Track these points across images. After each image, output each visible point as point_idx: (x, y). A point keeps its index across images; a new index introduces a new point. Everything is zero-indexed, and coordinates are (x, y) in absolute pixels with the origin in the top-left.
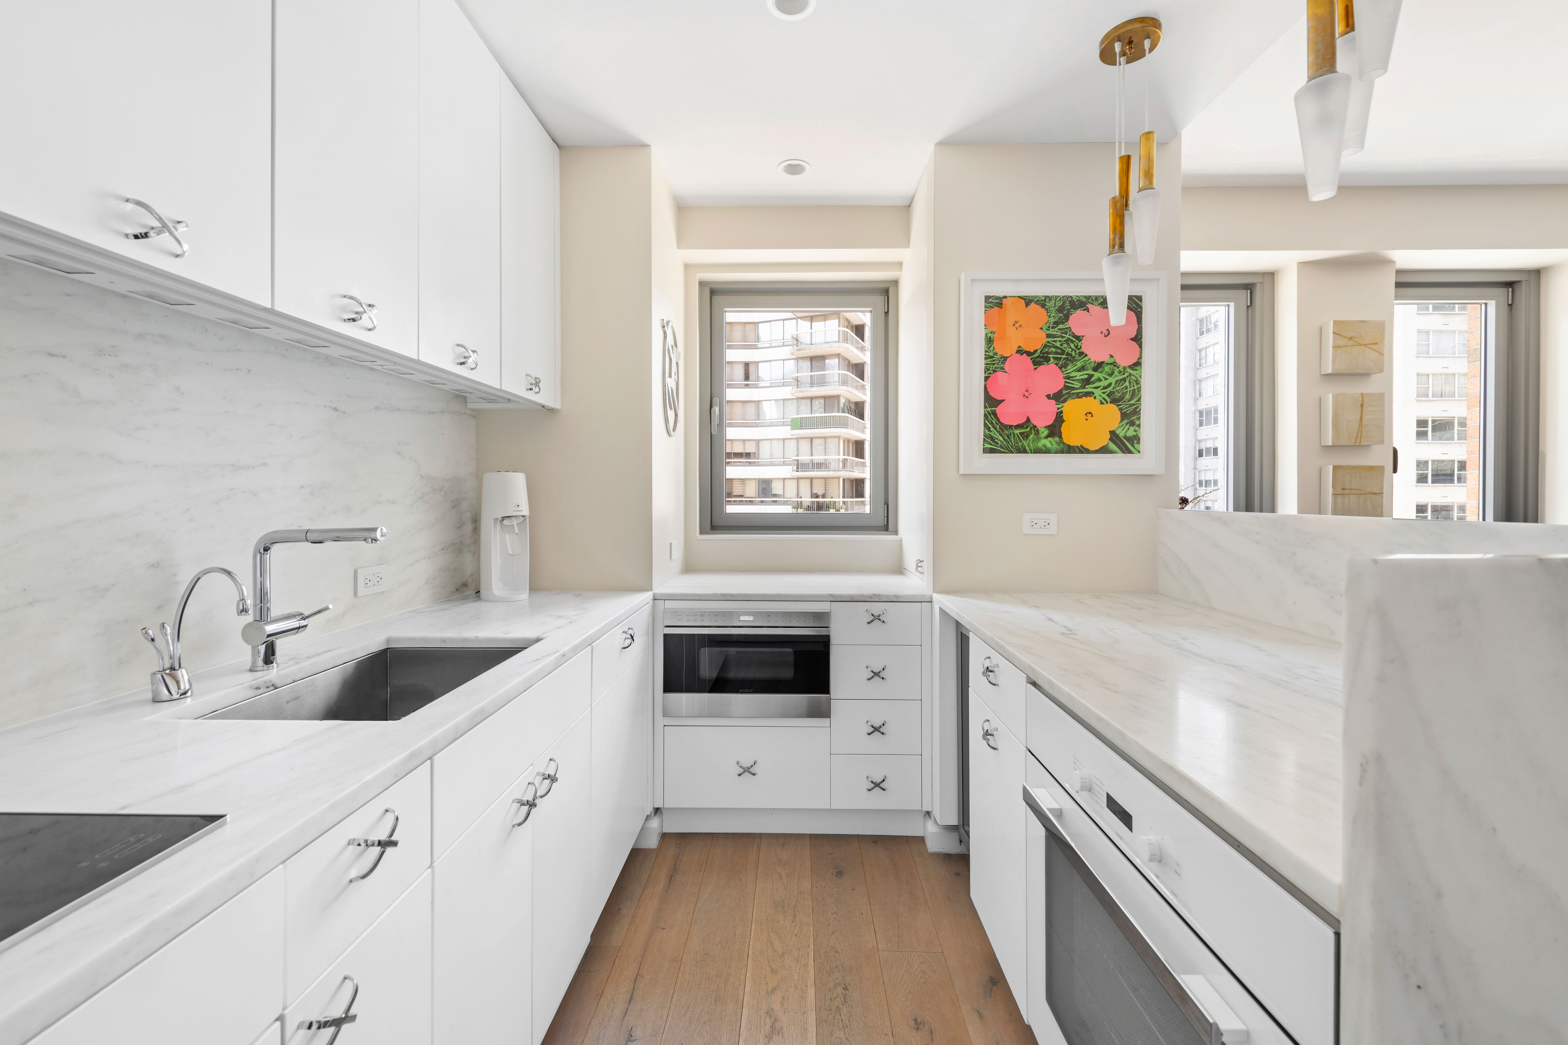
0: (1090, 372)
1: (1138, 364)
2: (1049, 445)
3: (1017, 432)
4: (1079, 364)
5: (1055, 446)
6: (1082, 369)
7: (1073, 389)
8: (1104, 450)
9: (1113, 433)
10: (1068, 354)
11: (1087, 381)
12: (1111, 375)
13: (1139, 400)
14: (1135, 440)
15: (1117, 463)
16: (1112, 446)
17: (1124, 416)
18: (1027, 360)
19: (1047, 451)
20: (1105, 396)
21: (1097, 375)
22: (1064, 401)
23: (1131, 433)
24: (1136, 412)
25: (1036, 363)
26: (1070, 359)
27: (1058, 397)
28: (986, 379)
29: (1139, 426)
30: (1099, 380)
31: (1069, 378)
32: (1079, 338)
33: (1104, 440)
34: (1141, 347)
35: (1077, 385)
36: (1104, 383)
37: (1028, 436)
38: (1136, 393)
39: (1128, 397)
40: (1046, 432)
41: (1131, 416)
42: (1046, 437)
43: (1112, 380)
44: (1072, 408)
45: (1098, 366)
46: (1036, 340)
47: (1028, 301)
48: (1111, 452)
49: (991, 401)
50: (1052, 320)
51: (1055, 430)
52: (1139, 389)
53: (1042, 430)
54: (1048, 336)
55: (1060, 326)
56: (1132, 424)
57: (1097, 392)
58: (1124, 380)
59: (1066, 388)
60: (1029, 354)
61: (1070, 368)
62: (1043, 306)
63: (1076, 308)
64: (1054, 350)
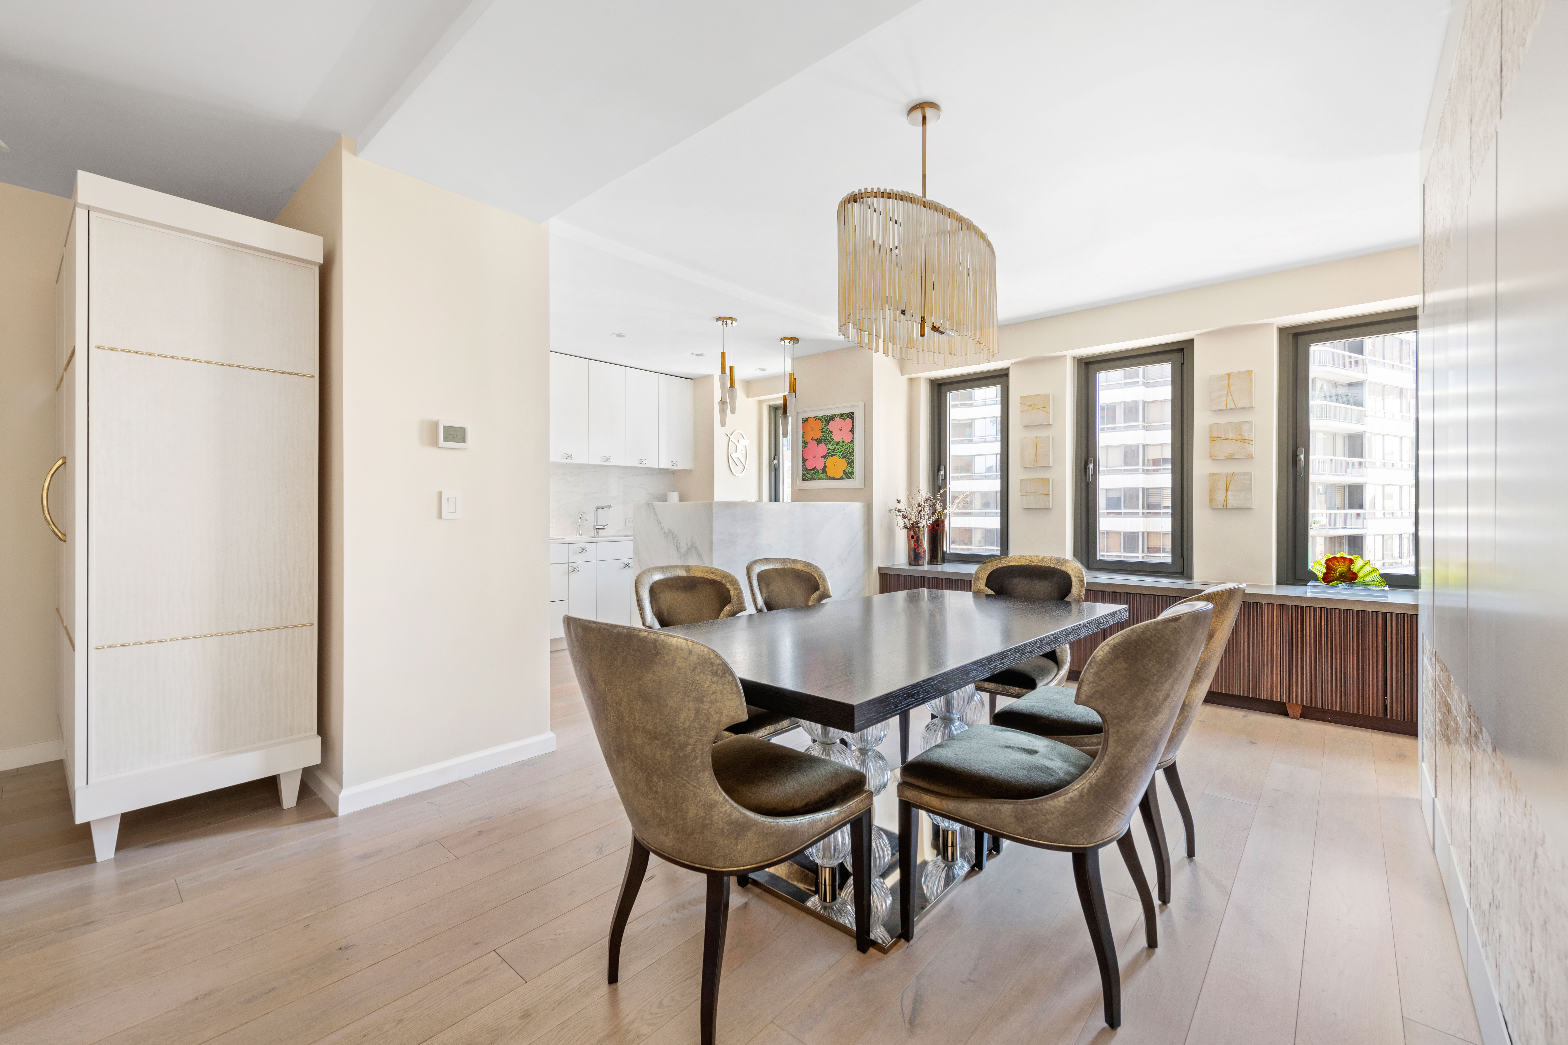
0: (836, 446)
1: (852, 441)
2: (823, 477)
3: (812, 472)
4: (832, 443)
5: (825, 477)
6: (832, 445)
7: (830, 453)
8: (841, 478)
9: (844, 471)
10: (828, 439)
11: (834, 450)
12: (842, 447)
13: (853, 456)
14: (852, 473)
15: (846, 484)
16: (844, 477)
17: (848, 463)
18: (815, 442)
19: (823, 479)
20: (840, 455)
21: (837, 447)
22: (827, 459)
23: (850, 471)
24: (852, 461)
25: (818, 444)
26: (829, 441)
27: (825, 457)
28: (803, 451)
29: (853, 467)
30: (838, 449)
31: (828, 449)
32: (831, 432)
33: (841, 474)
34: (853, 434)
35: (831, 451)
36: (840, 450)
37: (816, 473)
38: (852, 453)
39: (849, 455)
40: (821, 472)
41: (851, 463)
42: (822, 474)
43: (843, 449)
44: (830, 461)
45: (838, 443)
46: (818, 435)
47: (816, 418)
48: (844, 479)
49: (804, 460)
50: (824, 425)
51: (824, 470)
52: (853, 452)
53: (820, 471)
54: (822, 432)
55: (826, 428)
56: (851, 466)
57: (838, 454)
58: (848, 448)
59: (828, 453)
60: (816, 440)
61: (829, 445)
62: (820, 420)
63: (831, 420)
64: (823, 438)
